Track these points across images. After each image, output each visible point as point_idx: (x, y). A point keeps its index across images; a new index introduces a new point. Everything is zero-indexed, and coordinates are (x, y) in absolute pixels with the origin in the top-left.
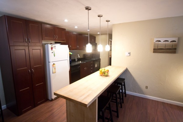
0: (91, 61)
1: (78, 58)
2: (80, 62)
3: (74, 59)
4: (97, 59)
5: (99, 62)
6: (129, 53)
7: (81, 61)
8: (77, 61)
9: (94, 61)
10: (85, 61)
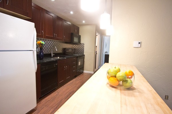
0: (74, 57)
1: (55, 52)
2: (58, 58)
3: (49, 53)
4: (80, 55)
5: (82, 59)
6: (139, 43)
7: (60, 57)
8: (53, 56)
9: (77, 57)
10: (65, 57)
